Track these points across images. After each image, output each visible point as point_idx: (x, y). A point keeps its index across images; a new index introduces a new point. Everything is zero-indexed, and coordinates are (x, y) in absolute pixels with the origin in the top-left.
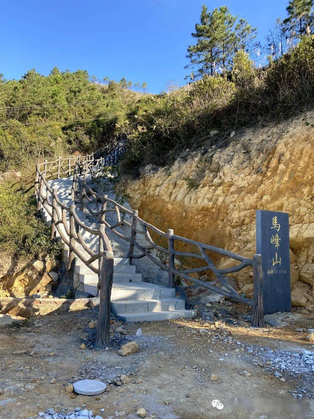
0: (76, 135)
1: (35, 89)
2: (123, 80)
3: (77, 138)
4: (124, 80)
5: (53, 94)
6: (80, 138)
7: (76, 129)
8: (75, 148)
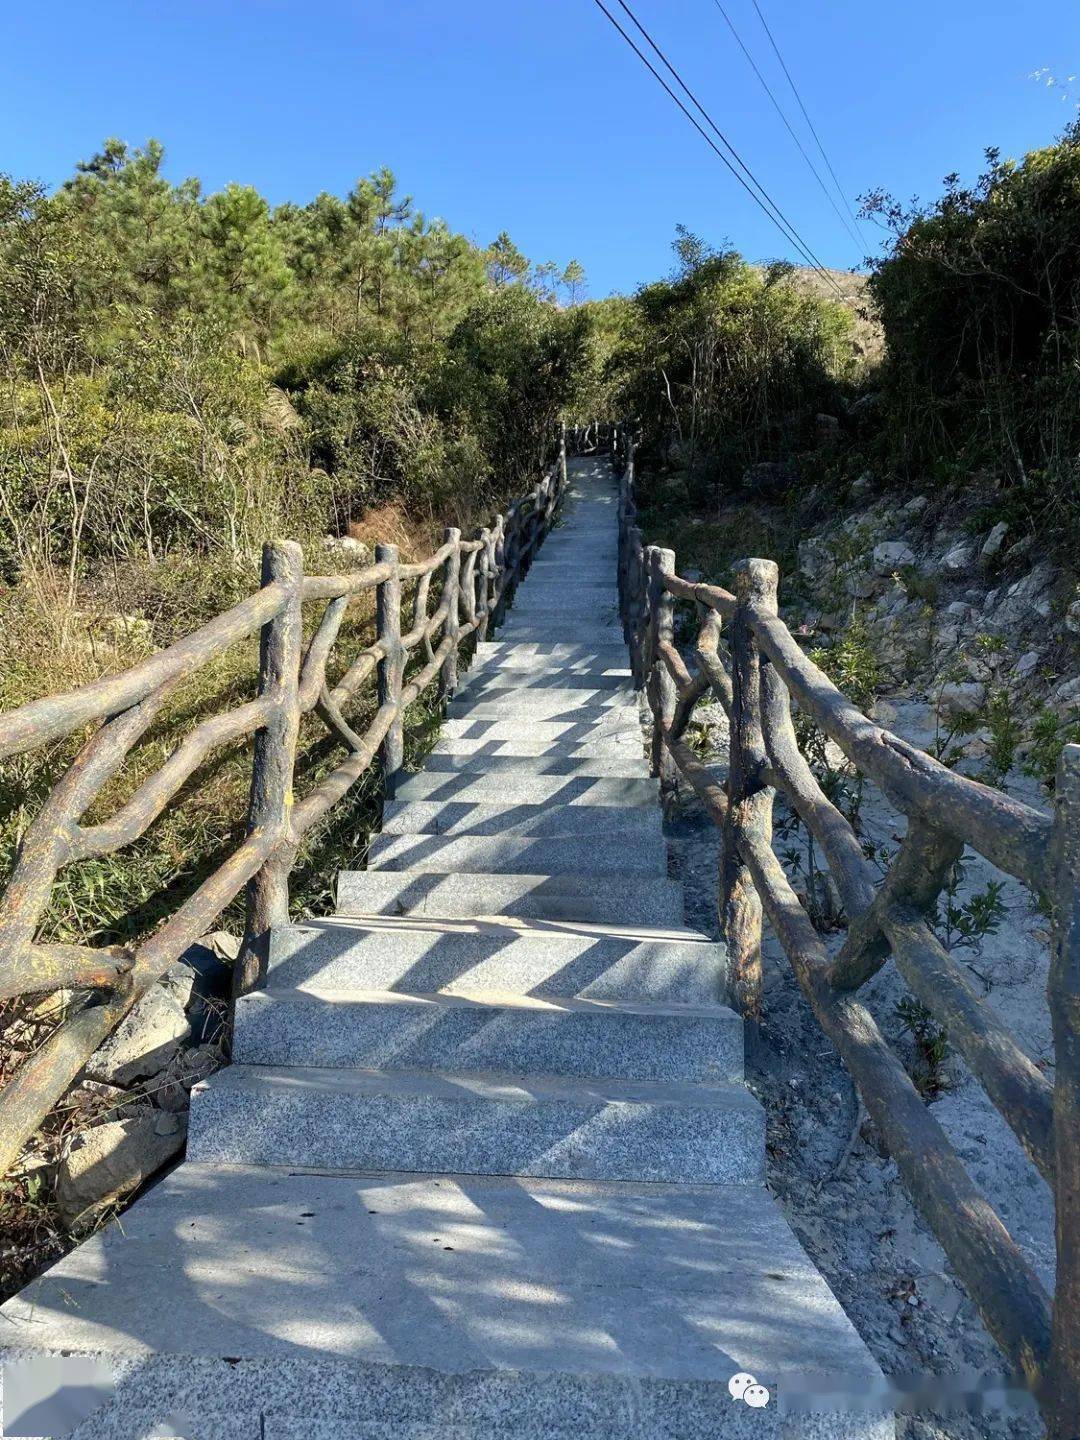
0: (361, 410)
1: (133, 193)
2: (502, 243)
3: (368, 432)
4: (505, 242)
5: (222, 222)
6: (389, 433)
7: (360, 376)
8: (356, 490)
